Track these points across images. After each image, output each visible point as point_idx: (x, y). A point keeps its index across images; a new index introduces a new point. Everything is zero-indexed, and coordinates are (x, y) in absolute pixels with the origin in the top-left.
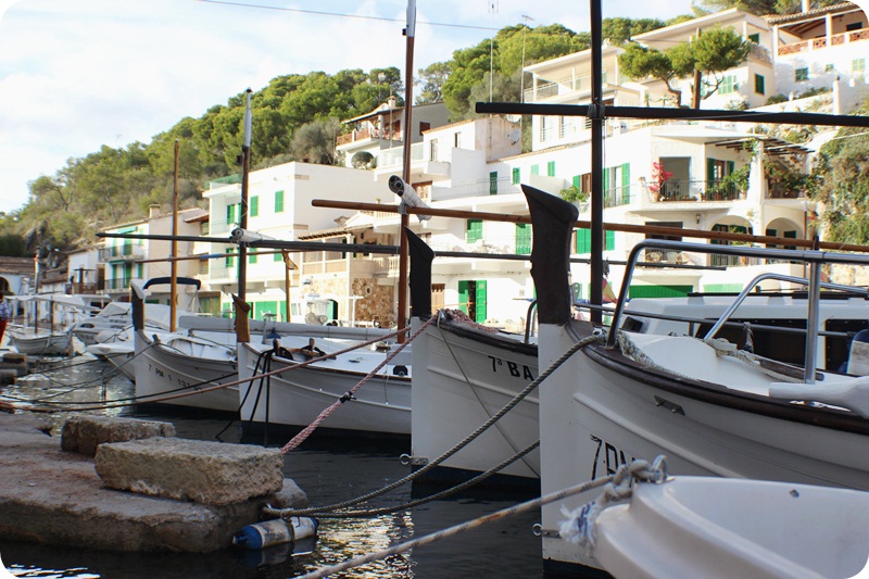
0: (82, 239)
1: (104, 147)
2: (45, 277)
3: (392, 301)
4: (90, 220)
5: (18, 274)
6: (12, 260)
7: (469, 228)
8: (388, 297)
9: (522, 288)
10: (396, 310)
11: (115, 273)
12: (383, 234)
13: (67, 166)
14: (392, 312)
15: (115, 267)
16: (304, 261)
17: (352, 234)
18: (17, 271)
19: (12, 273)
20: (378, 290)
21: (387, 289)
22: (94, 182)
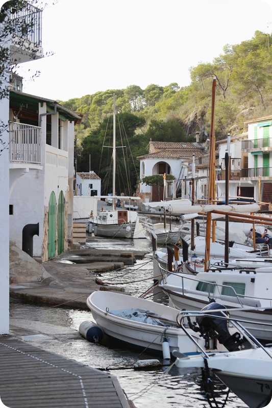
0: (235, 125)
1: (258, 33)
2: (200, 163)
4: (243, 106)
5: (178, 158)
6: (174, 145)
11: (256, 163)
13: (224, 54)
15: (256, 156)
18: (178, 155)
19: (173, 158)
22: (243, 74)
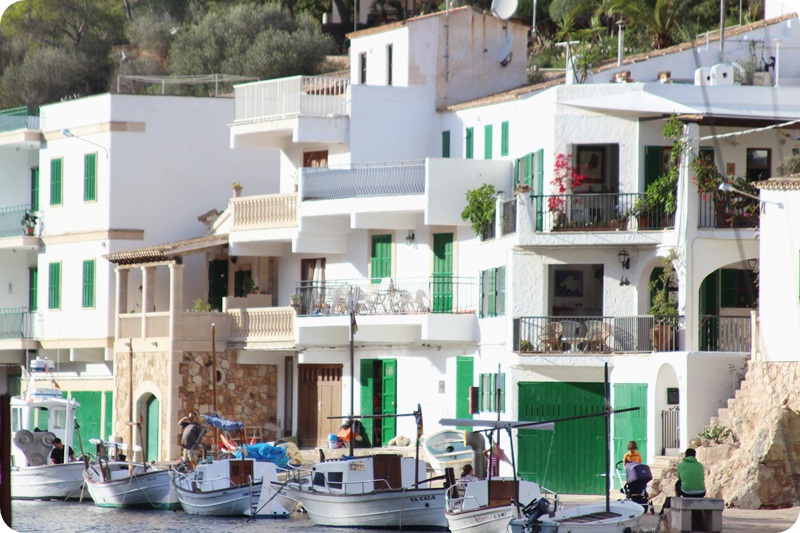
3: (272, 397)
7: (374, 254)
8: (265, 388)
9: (442, 377)
10: (280, 416)
12: (259, 258)
14: (273, 420)
16: (123, 310)
17: (178, 259)
20: (240, 374)
21: (262, 372)
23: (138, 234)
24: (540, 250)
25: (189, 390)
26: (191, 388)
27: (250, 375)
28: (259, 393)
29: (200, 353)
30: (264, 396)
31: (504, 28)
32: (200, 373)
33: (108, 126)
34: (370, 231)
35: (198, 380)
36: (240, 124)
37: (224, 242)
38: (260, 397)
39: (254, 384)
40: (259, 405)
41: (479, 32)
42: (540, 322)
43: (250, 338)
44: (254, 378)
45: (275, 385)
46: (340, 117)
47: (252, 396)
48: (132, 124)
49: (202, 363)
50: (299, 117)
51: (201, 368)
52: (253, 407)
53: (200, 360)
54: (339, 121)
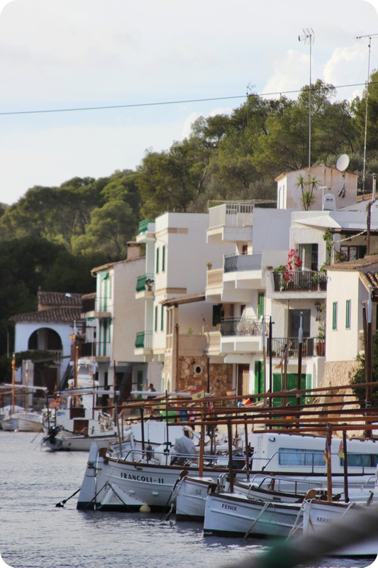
3: (230, 382)
7: (259, 303)
8: (225, 377)
17: (176, 305)
20: (211, 369)
21: (224, 368)
23: (184, 290)
24: (283, 301)
25: (182, 377)
26: (183, 376)
27: (217, 369)
28: (222, 380)
29: (189, 357)
30: (225, 382)
31: (344, 176)
32: (189, 368)
33: (167, 231)
34: (258, 290)
35: (187, 372)
36: (211, 230)
37: (203, 296)
38: (223, 382)
39: (219, 374)
40: (222, 386)
41: (328, 178)
42: (282, 341)
43: (210, 349)
44: (220, 371)
45: (232, 375)
46: (248, 226)
47: (218, 381)
48: (180, 229)
49: (189, 362)
50: (224, 227)
51: (189, 365)
52: (219, 387)
53: (188, 361)
54: (247, 228)
